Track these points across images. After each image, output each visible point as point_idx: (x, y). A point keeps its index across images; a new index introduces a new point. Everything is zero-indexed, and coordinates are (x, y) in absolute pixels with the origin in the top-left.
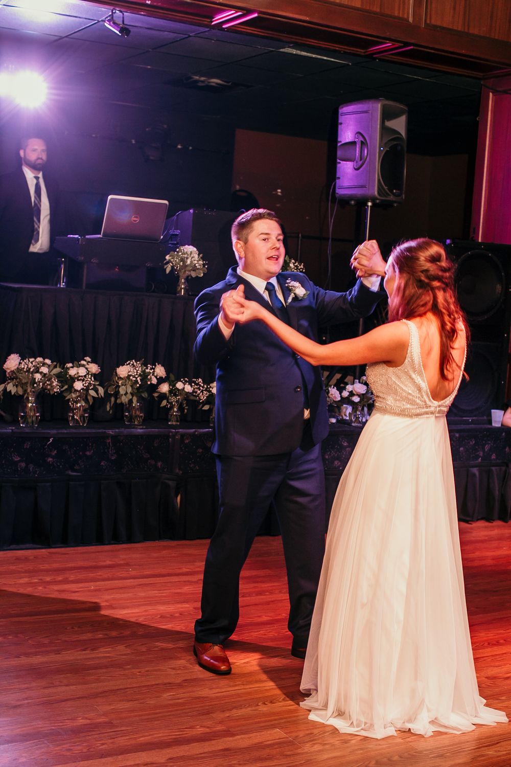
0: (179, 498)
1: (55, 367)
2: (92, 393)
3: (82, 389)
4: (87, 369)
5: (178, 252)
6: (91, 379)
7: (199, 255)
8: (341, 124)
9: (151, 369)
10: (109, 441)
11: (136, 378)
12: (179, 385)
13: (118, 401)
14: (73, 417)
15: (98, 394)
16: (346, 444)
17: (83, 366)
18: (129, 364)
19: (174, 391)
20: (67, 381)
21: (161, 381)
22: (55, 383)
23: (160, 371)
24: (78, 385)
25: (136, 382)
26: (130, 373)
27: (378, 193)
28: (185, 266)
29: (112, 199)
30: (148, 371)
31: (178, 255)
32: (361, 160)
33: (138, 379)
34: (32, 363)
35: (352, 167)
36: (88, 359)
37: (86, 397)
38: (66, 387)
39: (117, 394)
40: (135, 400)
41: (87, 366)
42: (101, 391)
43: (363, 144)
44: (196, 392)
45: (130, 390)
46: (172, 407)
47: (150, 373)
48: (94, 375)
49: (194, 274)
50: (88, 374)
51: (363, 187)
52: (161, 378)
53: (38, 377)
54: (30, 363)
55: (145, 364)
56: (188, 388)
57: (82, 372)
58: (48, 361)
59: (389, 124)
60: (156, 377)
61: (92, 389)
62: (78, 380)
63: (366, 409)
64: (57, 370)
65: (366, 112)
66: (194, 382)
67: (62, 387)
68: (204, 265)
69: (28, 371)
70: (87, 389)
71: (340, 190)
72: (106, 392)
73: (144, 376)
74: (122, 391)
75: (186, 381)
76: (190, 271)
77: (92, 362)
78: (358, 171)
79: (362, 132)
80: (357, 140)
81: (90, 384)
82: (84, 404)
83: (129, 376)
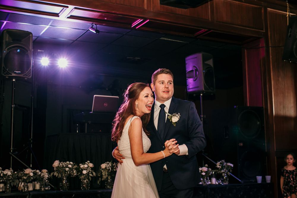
1: (75, 165)
2: (91, 175)
3: (86, 173)
4: (88, 165)
6: (90, 169)
8: (187, 64)
9: (115, 164)
10: (99, 195)
11: (109, 168)
13: (103, 179)
14: (83, 186)
15: (93, 175)
16: (201, 193)
17: (87, 164)
18: (106, 163)
20: (80, 171)
22: (75, 172)
24: (85, 172)
25: (109, 169)
27: (204, 89)
29: (95, 97)
32: (196, 76)
33: (110, 168)
34: (64, 163)
35: (193, 80)
36: (89, 161)
37: (88, 177)
38: (79, 173)
39: (102, 176)
40: (109, 178)
43: (196, 70)
45: (107, 173)
47: (115, 166)
48: (92, 168)
50: (88, 167)
51: (198, 87)
53: (67, 169)
54: (64, 164)
55: (113, 162)
57: (86, 166)
58: (71, 163)
59: (206, 62)
62: (85, 170)
63: (208, 178)
64: (76, 166)
65: (196, 58)
67: (77, 173)
69: (63, 167)
70: (88, 174)
71: (189, 90)
72: (97, 175)
73: (113, 167)
74: (103, 174)
77: (90, 162)
78: (195, 82)
79: (195, 66)
80: (193, 69)
81: (89, 171)
82: (87, 180)
83: (106, 167)
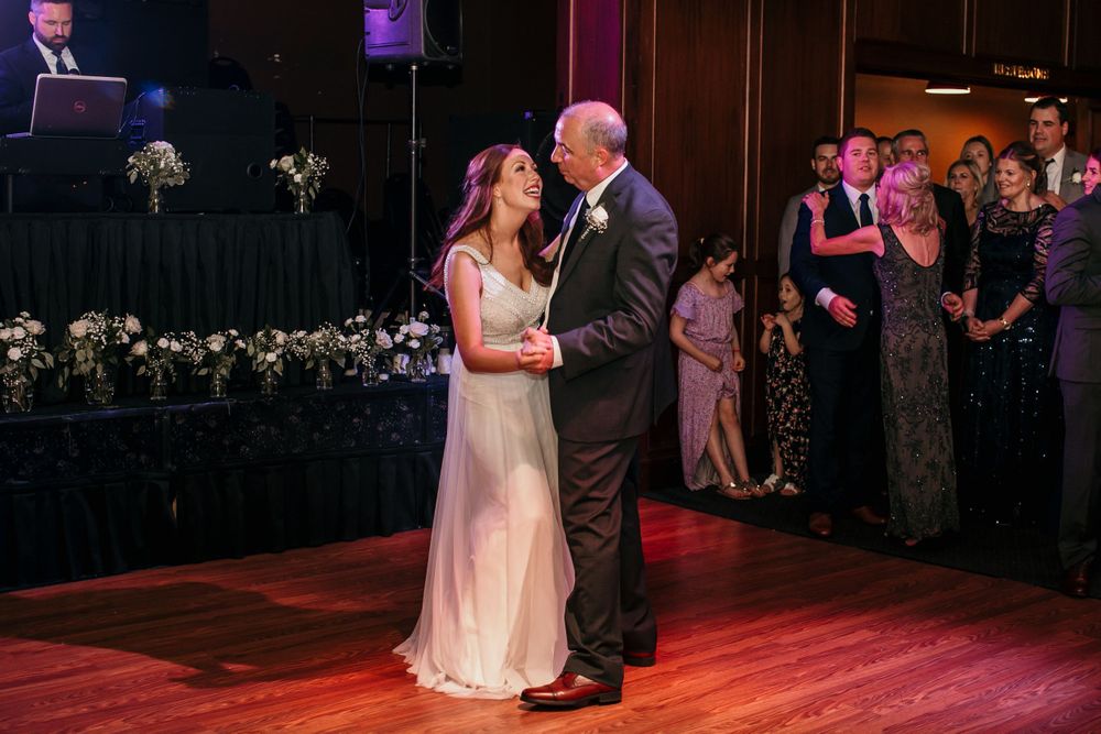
0: (175, 505)
2: (37, 363)
3: (21, 358)
4: (25, 328)
5: (145, 151)
6: (33, 342)
7: (176, 154)
9: (120, 322)
10: (67, 430)
11: (100, 337)
12: (163, 343)
13: (75, 372)
14: (10, 400)
15: (45, 364)
16: (405, 408)
17: (20, 324)
18: (87, 317)
19: (155, 352)
21: (135, 338)
23: (133, 324)
24: (15, 354)
25: (100, 342)
26: (91, 331)
27: (426, 52)
28: (157, 171)
29: (42, 79)
30: (115, 325)
31: (145, 156)
32: (398, 6)
33: (103, 338)
35: (386, 16)
36: (27, 315)
37: (27, 369)
39: (72, 362)
40: (99, 368)
41: (25, 325)
42: (49, 358)
44: (187, 351)
45: (91, 354)
46: (154, 375)
47: (118, 328)
48: (37, 337)
49: (171, 182)
50: (27, 336)
51: (404, 44)
52: (135, 334)
55: (110, 316)
56: (176, 346)
57: (19, 333)
60: (128, 333)
61: (35, 357)
62: (15, 346)
63: (429, 357)
66: (184, 337)
68: (185, 168)
70: (27, 359)
71: (371, 50)
72: (56, 360)
73: (111, 333)
74: (80, 356)
75: (172, 337)
76: (166, 177)
77: (32, 318)
78: (395, 23)
81: (32, 351)
82: (25, 380)
83: (88, 335)
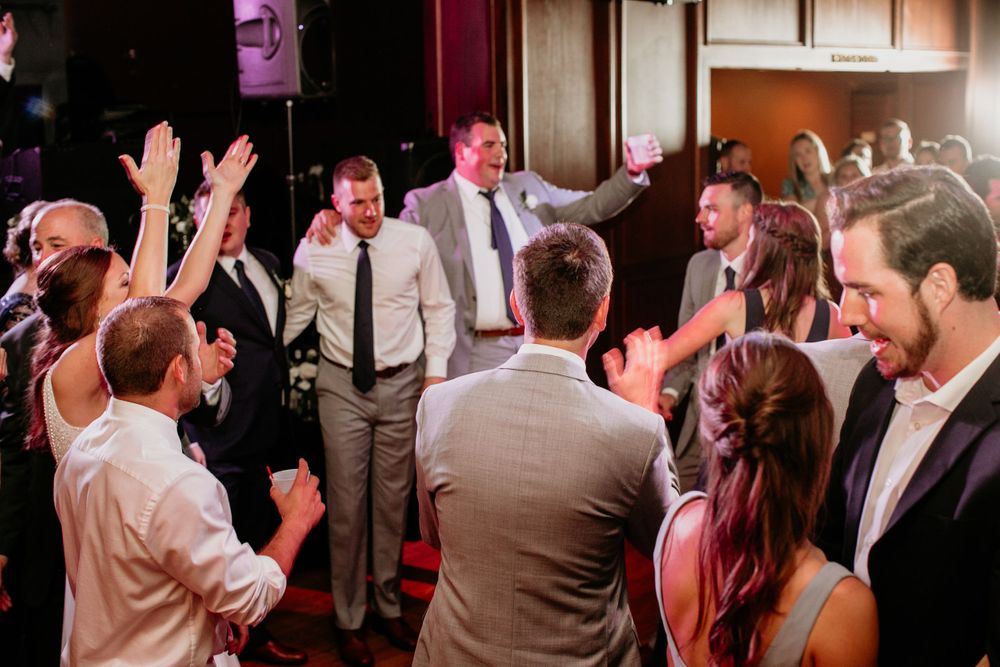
27: (302, 91)
32: (272, 44)
35: (260, 55)
43: (273, 21)
51: (279, 83)
71: (246, 89)
78: (269, 61)
79: (270, 5)
80: (263, 16)
